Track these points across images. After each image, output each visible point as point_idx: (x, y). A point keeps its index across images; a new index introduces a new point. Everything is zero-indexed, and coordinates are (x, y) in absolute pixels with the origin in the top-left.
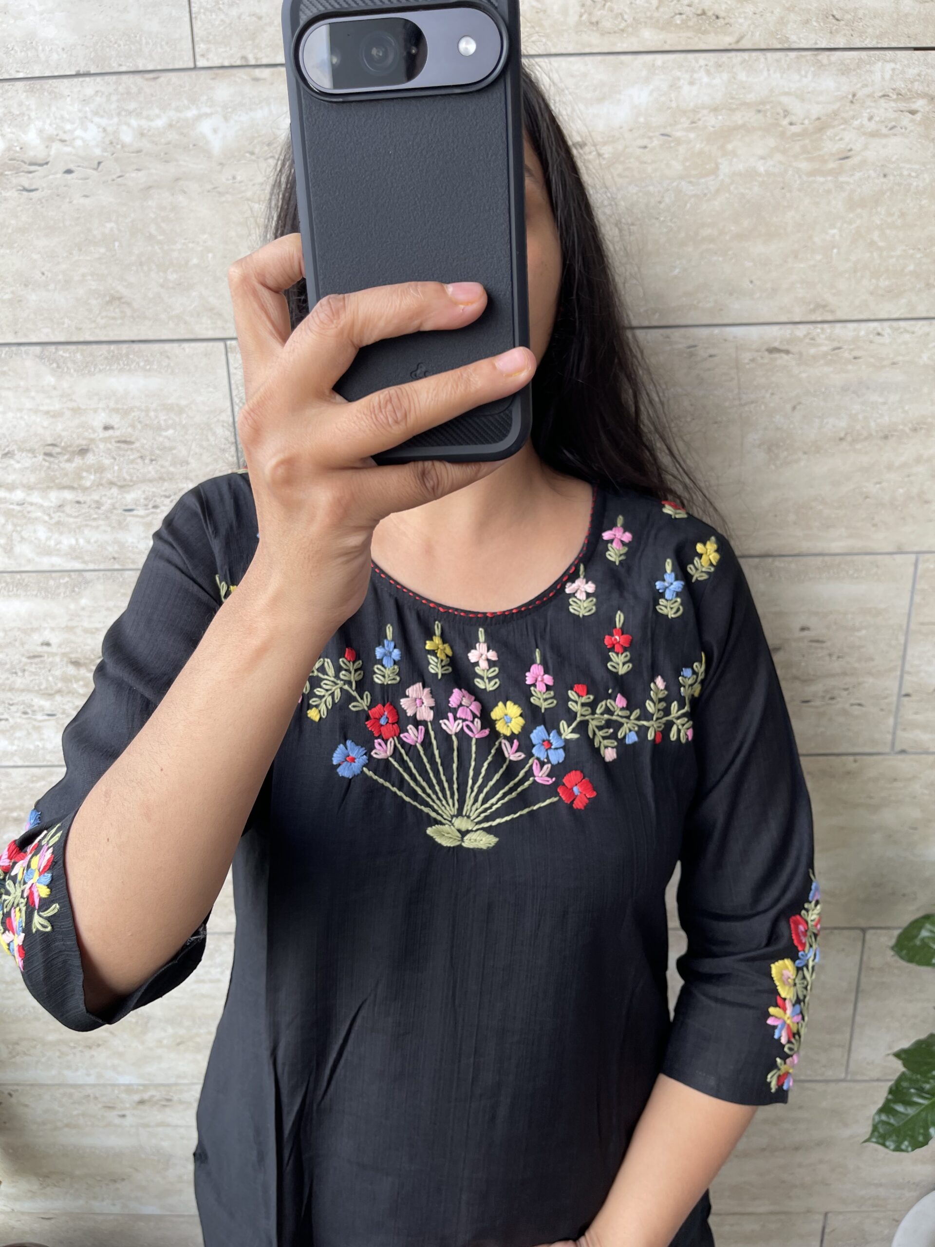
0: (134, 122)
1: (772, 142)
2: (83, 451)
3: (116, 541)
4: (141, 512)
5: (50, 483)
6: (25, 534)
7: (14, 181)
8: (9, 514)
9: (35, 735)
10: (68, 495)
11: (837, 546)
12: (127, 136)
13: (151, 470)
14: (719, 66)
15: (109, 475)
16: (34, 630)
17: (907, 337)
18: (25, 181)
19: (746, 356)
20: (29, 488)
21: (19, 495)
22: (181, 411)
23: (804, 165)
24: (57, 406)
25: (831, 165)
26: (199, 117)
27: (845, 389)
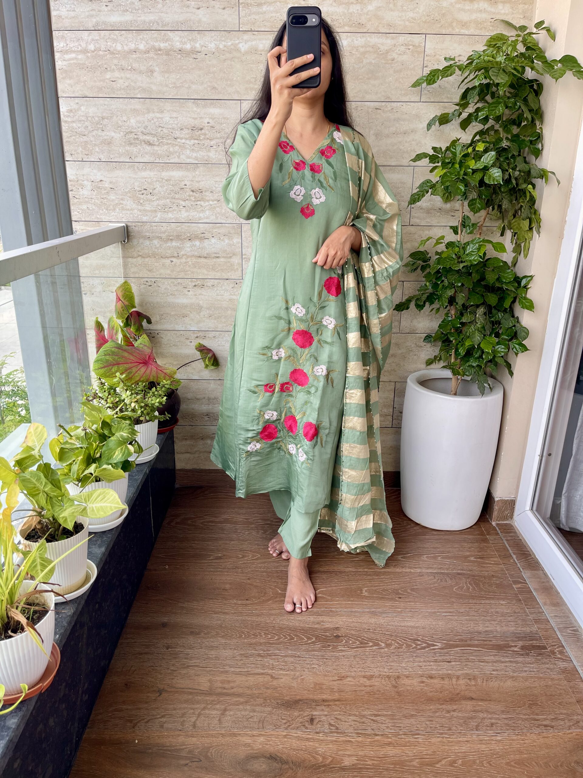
0: (223, 43)
1: (376, 55)
2: (201, 129)
3: (207, 155)
4: (215, 147)
5: (192, 138)
6: (184, 152)
7: (192, 56)
8: (180, 146)
9: (179, 213)
10: (196, 141)
11: (393, 164)
12: (221, 46)
13: (219, 135)
14: (363, 36)
15: (207, 136)
16: (183, 181)
17: (409, 106)
18: (195, 56)
19: (370, 110)
20: (186, 139)
21: (183, 141)
22: (228, 119)
23: (383, 62)
24: (196, 116)
25: (390, 62)
26: (239, 43)
27: (394, 120)
